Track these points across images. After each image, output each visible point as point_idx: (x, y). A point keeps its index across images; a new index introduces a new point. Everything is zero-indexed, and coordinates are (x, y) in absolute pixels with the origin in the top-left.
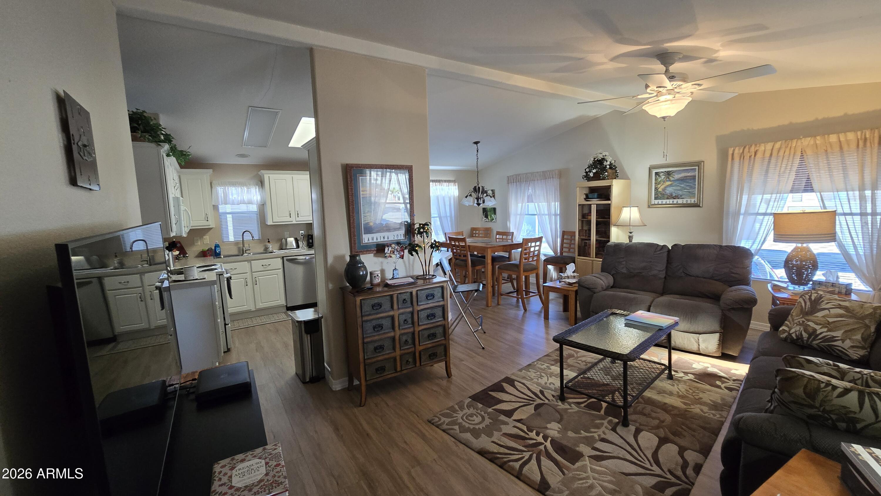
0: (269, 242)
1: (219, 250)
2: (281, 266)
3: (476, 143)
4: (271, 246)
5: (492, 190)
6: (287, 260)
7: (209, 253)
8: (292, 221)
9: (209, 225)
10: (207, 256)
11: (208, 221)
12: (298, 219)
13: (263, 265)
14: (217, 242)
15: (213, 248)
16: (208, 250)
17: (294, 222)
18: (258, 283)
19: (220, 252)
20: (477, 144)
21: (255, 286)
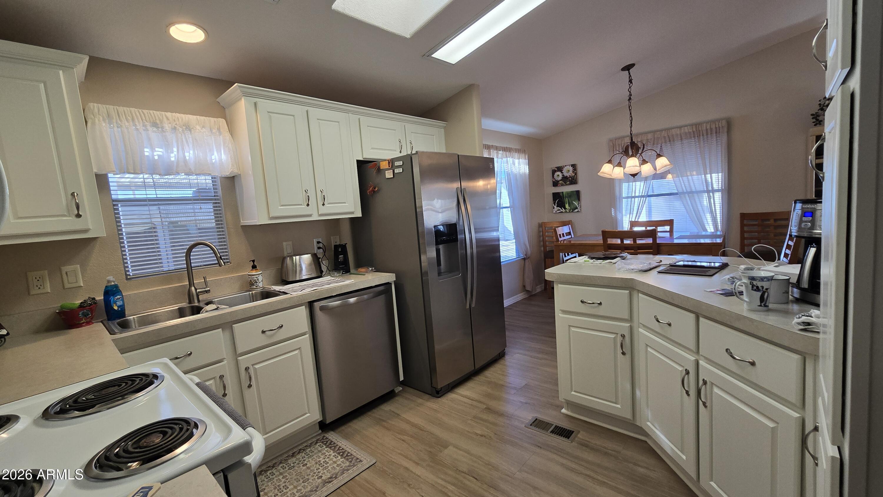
0: (254, 267)
1: (119, 303)
2: (305, 326)
3: (628, 68)
4: (260, 278)
5: (574, 166)
6: (322, 308)
7: (85, 315)
8: (310, 216)
9: (86, 231)
10: (79, 326)
11: (78, 216)
12: (323, 210)
13: (263, 332)
14: (111, 278)
15: (100, 297)
16: (82, 306)
17: (315, 218)
18: (253, 383)
19: (122, 308)
20: (629, 70)
21: (247, 393)
